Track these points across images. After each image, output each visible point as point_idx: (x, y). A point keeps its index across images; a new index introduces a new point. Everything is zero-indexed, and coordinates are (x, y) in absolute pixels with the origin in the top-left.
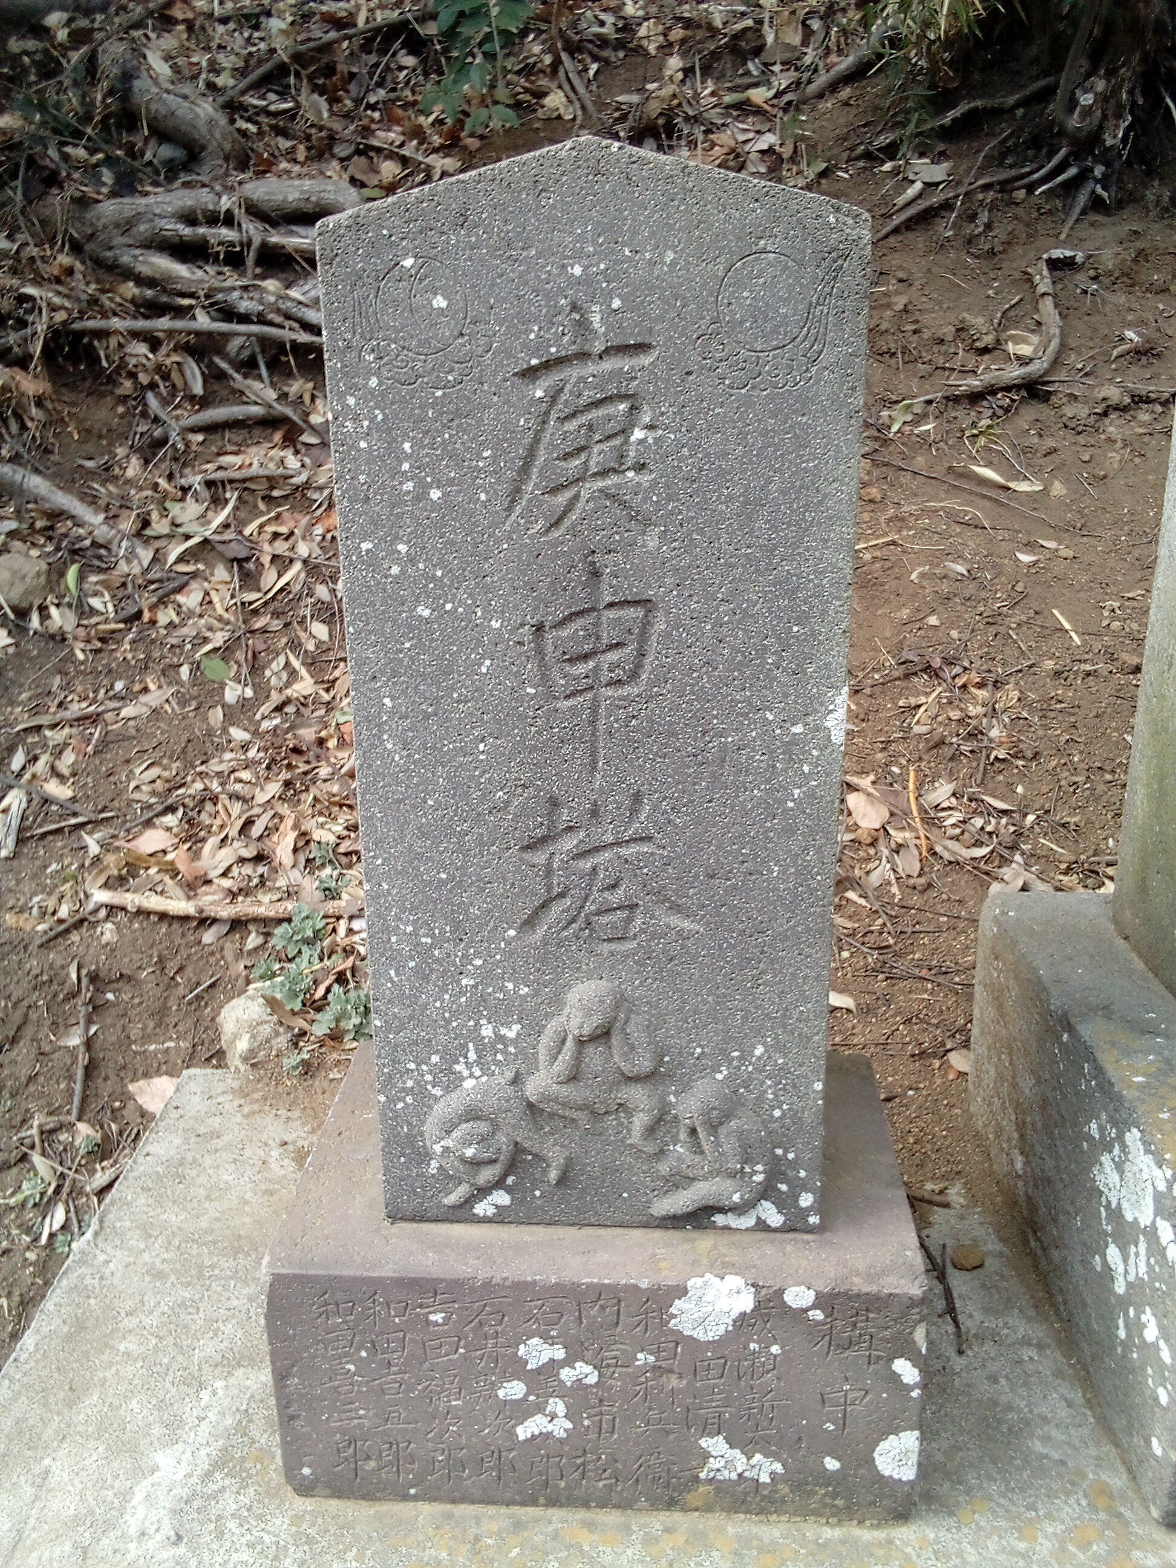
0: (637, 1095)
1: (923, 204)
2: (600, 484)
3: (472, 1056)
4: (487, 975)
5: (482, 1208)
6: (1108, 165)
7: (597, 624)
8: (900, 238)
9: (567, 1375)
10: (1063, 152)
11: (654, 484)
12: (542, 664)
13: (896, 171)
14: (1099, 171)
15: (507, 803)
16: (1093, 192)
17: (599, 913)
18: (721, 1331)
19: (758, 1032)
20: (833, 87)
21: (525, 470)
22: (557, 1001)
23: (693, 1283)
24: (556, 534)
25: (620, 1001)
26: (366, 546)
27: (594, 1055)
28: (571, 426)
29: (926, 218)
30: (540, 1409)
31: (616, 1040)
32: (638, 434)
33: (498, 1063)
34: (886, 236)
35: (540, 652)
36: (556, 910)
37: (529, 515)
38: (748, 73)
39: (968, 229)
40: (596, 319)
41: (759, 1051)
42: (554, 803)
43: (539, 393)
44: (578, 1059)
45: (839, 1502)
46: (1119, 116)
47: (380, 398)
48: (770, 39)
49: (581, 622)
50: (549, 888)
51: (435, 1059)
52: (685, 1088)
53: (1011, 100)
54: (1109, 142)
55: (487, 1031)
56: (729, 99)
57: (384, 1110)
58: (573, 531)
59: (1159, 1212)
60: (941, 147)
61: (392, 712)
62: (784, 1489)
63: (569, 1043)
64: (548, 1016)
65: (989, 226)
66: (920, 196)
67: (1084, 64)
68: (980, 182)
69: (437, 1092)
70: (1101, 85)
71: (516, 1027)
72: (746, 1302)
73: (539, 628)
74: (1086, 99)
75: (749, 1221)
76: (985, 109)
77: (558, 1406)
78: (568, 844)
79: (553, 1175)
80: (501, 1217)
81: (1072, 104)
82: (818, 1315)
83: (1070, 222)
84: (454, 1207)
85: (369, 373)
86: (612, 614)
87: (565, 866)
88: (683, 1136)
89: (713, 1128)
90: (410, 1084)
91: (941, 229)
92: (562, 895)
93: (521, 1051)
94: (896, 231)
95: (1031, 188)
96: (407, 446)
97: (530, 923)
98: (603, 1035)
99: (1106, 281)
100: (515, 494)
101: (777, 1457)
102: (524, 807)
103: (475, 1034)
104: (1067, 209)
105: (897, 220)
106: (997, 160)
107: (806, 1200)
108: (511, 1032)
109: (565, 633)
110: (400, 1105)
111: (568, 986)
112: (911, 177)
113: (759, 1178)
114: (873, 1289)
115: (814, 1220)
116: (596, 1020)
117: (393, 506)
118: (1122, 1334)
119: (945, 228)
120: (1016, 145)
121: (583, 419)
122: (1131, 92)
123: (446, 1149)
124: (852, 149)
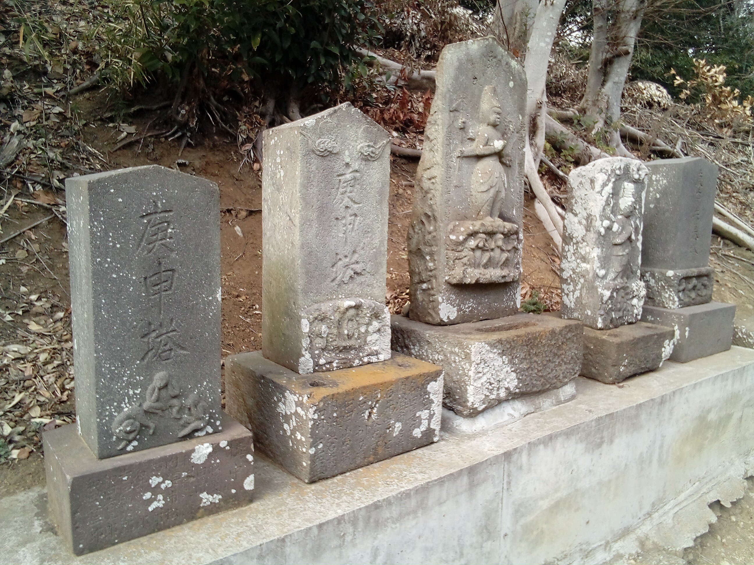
0: (175, 401)
1: (128, 140)
2: (161, 242)
3: (127, 401)
4: (131, 376)
5: (130, 448)
6: (191, 133)
7: (160, 276)
8: (121, 152)
9: (163, 486)
10: (176, 127)
11: (174, 242)
12: (147, 288)
13: (115, 127)
14: (188, 134)
15: (137, 325)
16: (187, 141)
17: (162, 352)
18: (204, 460)
19: (205, 379)
20: (82, 92)
21: (141, 240)
22: (151, 380)
23: (197, 447)
24: (150, 254)
25: (170, 376)
26: (98, 260)
27: (164, 393)
28: (153, 229)
29: (129, 146)
30: (155, 499)
31: (169, 387)
32: (170, 230)
33: (134, 401)
34: (116, 151)
35: (146, 284)
36: (150, 354)
37: (143, 250)
38: (42, 81)
39: (147, 150)
40: (159, 205)
41: (205, 383)
42: (150, 324)
43: (145, 221)
44: (159, 394)
45: (236, 502)
46: (193, 117)
47: (104, 223)
48: (49, 69)
49: (156, 276)
50: (149, 347)
51: (115, 404)
52: (186, 397)
53: (155, 107)
54: (191, 126)
55: (131, 392)
56: (36, 90)
57: (98, 423)
58: (154, 254)
59: (297, 406)
60: (130, 120)
61: (104, 304)
62: (222, 503)
63: (156, 390)
64: (149, 385)
65: (153, 150)
66: (126, 137)
67: (180, 100)
68: (149, 134)
69: (116, 414)
70: (187, 108)
71: (140, 390)
72: (210, 450)
73: (145, 278)
74: (183, 112)
75: (204, 433)
76: (145, 109)
77: (160, 497)
78: (154, 335)
79: (151, 431)
80: (135, 449)
81: (178, 113)
82: (228, 448)
83: (181, 151)
84: (122, 449)
85: (101, 216)
86: (164, 273)
87: (153, 341)
88: (187, 412)
89: (196, 406)
90: (107, 413)
91: (136, 149)
92: (152, 349)
93: (141, 397)
94: (119, 149)
95: (166, 138)
96: (111, 234)
97: (143, 359)
98: (166, 386)
99: (198, 171)
100: (139, 245)
101: (220, 494)
102: (141, 326)
103: (127, 394)
104: (180, 146)
105: (119, 145)
106: (153, 127)
107: (218, 423)
108: (138, 392)
109: (152, 279)
110: (104, 421)
111: (154, 375)
112: (122, 130)
113: (207, 418)
114: (241, 437)
115: (220, 428)
116: (164, 382)
117: (106, 249)
118: (291, 445)
119: (138, 149)
120: (159, 123)
121: (157, 227)
122: (196, 110)
123: (120, 430)
124: (95, 117)
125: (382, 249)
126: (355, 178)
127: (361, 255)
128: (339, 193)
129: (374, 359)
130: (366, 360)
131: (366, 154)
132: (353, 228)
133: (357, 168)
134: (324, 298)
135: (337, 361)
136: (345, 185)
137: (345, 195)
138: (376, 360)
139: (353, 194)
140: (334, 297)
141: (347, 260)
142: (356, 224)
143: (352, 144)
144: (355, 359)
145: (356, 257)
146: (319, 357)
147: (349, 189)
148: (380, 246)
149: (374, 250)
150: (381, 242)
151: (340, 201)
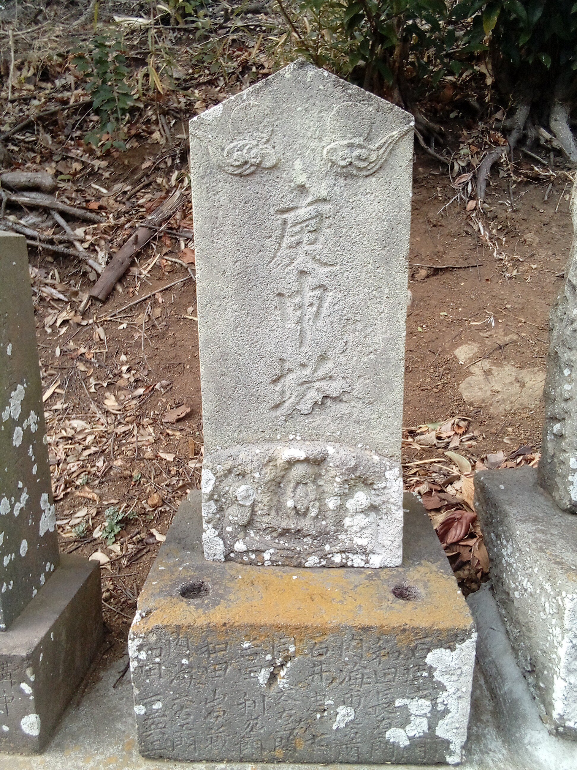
125: (392, 354)
126: (319, 215)
127: (337, 365)
128: (284, 246)
129: (357, 561)
130: (337, 559)
131: (343, 163)
132: (317, 314)
133: (323, 193)
134: (257, 436)
135: (272, 551)
136: (297, 228)
137: (299, 250)
138: (362, 564)
139: (318, 246)
140: (279, 436)
141: (307, 372)
142: (326, 305)
143: (312, 146)
144: (310, 554)
145: (327, 367)
146: (235, 539)
147: (306, 237)
148: (385, 350)
149: (372, 357)
150: (390, 341)
151: (286, 261)
